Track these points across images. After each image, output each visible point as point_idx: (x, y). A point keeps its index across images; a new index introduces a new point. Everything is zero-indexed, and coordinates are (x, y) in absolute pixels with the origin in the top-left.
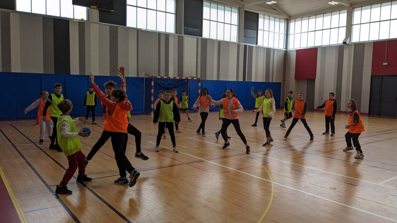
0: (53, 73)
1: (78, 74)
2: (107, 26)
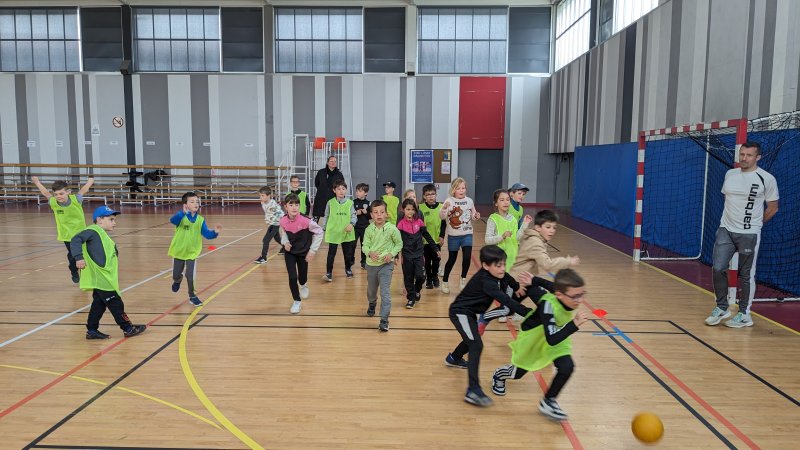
0: (620, 140)
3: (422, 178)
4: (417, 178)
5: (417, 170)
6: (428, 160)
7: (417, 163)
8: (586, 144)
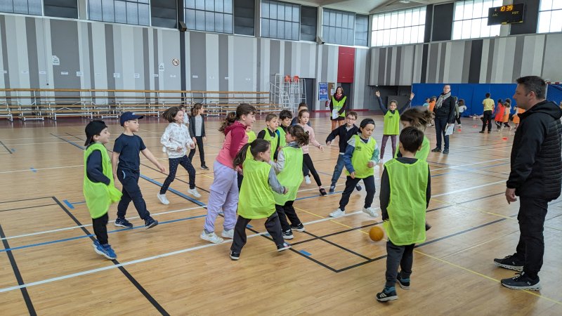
0: (467, 83)
1: (485, 83)
2: (514, 38)
3: (324, 97)
4: (321, 98)
5: (321, 93)
6: (326, 88)
7: (321, 90)
8: (427, 82)
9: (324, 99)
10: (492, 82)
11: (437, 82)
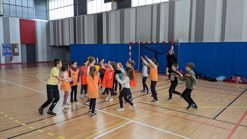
0: (97, 43)
1: (106, 43)
3: (8, 54)
4: (6, 54)
5: (5, 51)
6: (10, 48)
7: (5, 49)
8: (77, 43)
9: (8, 56)
10: (109, 43)
11: (82, 43)
